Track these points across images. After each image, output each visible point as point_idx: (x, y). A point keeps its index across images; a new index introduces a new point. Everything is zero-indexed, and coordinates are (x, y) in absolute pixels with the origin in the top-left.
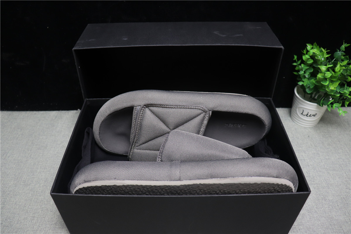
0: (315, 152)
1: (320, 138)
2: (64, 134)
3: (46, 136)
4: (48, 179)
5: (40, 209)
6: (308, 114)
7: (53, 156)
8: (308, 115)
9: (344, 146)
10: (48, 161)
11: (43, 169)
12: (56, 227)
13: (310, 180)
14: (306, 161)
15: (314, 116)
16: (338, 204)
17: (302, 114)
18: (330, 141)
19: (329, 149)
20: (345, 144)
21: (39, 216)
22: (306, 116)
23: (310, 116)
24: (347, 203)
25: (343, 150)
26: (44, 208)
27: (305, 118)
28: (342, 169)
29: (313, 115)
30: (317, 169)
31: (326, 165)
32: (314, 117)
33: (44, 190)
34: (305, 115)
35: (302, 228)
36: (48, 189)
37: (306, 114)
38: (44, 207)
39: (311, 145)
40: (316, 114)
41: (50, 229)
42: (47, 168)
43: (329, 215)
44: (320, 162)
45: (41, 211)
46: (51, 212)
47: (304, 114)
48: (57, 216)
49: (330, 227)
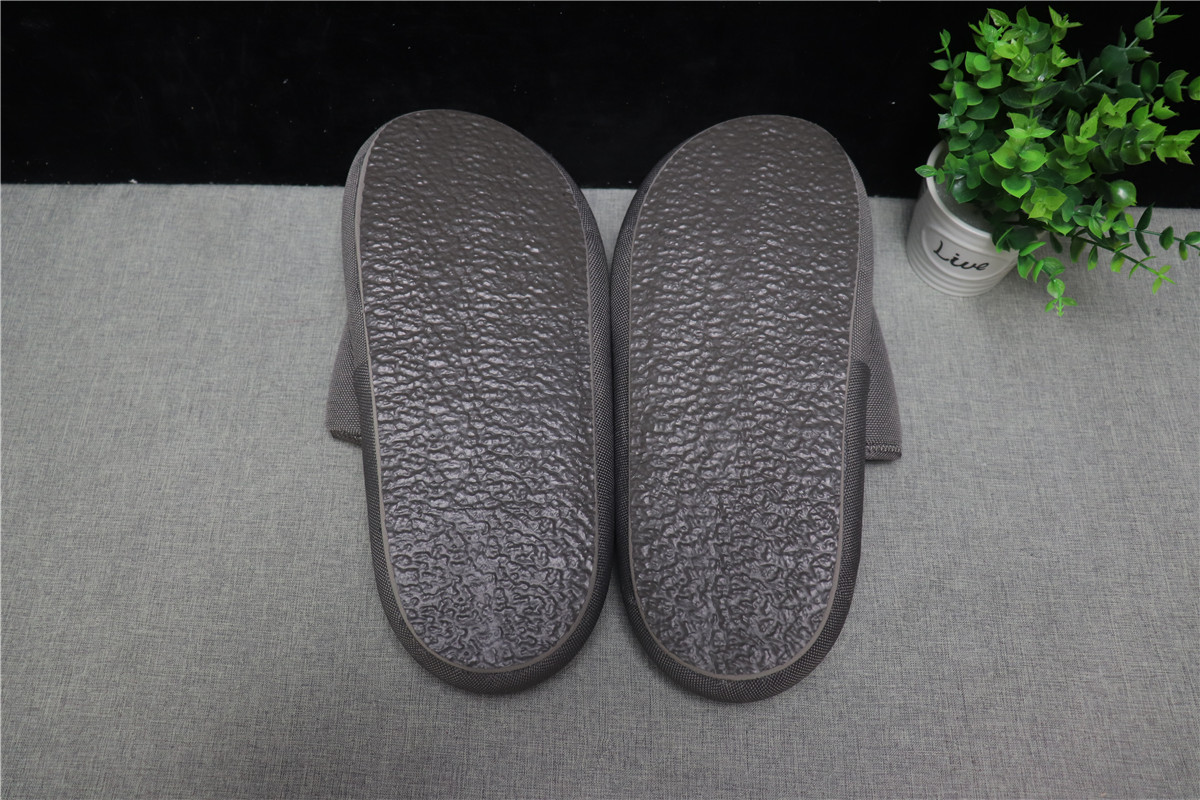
0: (957, 397)
1: (989, 340)
2: (82, 290)
3: (19, 295)
4: (32, 474)
5: (11, 583)
6: (955, 259)
7: (46, 381)
8: (956, 263)
9: (1065, 379)
10: (29, 401)
11: (16, 433)
12: (64, 648)
13: (910, 513)
14: (916, 433)
15: (978, 268)
16: (977, 609)
17: (937, 252)
18: (1024, 353)
19: (1011, 390)
20: (1074, 370)
21: (10, 610)
22: (949, 262)
23: (963, 266)
24: (1007, 604)
25: (1056, 395)
26: (25, 580)
27: (946, 268)
28: (1032, 474)
29: (974, 266)
30: (945, 470)
31: (982, 453)
32: (979, 271)
33: (21, 514)
34: (947, 260)
35: (836, 685)
36: (33, 509)
37: (951, 258)
38: (23, 576)
39: (951, 370)
40: (987, 264)
41: (44, 656)
42: (29, 427)
43: (936, 646)
44: (962, 442)
45: (14, 593)
46: (47, 594)
47: (943, 253)
48: (65, 610)
49: (927, 686)
